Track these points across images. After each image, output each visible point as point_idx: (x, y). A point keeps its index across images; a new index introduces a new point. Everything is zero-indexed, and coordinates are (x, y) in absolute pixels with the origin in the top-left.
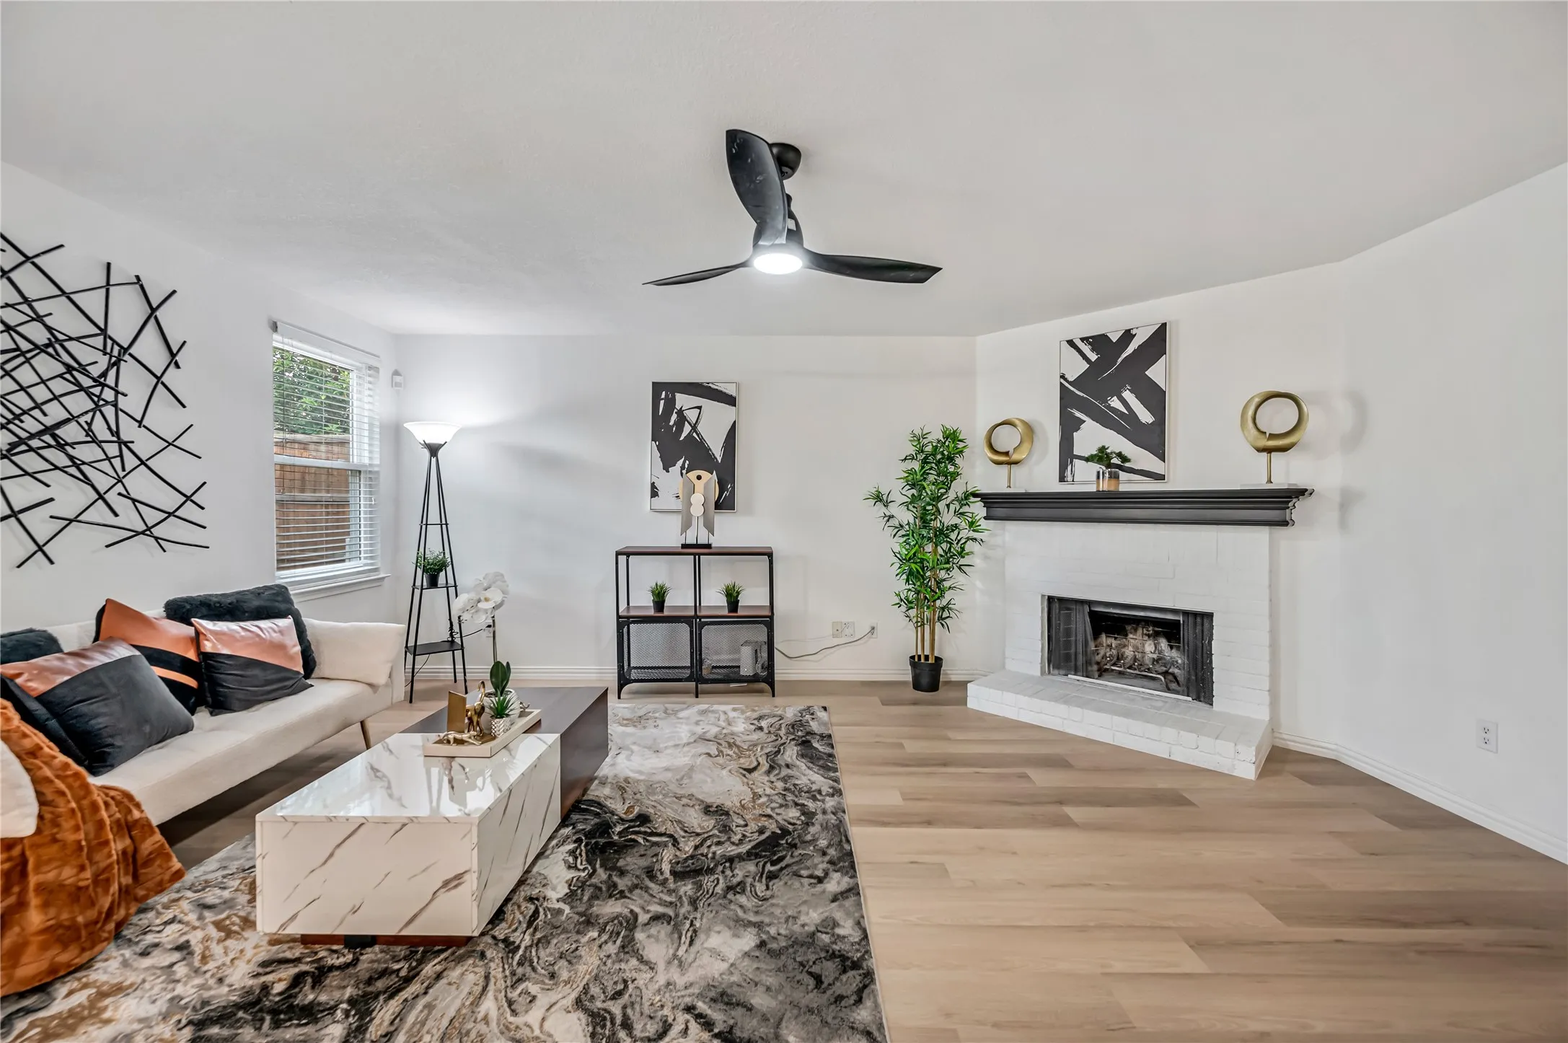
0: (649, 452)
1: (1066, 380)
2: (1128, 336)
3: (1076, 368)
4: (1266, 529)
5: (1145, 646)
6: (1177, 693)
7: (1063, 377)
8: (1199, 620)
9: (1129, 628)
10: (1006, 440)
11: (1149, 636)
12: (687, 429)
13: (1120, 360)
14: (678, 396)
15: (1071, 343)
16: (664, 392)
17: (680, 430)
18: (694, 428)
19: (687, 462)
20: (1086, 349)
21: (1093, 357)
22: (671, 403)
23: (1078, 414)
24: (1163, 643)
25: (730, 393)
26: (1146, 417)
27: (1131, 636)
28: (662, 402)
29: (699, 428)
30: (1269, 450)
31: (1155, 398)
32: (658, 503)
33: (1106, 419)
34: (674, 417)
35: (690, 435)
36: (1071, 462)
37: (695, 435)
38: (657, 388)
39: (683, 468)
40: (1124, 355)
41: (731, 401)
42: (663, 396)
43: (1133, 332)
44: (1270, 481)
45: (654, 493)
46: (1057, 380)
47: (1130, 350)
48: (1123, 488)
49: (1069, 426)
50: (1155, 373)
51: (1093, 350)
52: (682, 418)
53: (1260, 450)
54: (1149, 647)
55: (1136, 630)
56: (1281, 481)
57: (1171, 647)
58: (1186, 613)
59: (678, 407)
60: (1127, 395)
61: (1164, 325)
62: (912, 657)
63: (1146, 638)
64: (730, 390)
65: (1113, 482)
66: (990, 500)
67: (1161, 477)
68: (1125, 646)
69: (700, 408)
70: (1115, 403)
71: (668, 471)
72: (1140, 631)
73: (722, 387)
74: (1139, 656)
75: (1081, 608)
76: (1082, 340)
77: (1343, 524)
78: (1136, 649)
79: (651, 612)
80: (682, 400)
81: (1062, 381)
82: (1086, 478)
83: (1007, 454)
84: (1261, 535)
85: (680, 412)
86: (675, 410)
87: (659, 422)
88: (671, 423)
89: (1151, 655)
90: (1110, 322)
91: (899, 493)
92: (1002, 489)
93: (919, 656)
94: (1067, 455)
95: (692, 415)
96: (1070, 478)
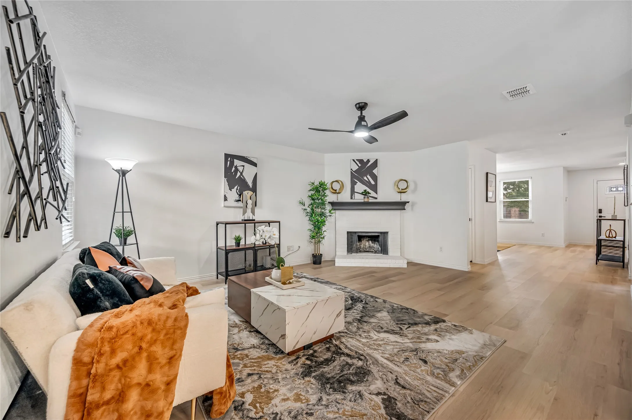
0: (223, 182)
1: (352, 170)
2: (368, 161)
3: (355, 168)
4: (399, 211)
5: (366, 244)
6: (379, 253)
7: (351, 169)
8: (384, 234)
9: (362, 239)
10: (336, 186)
11: (367, 241)
12: (239, 174)
13: (366, 167)
14: (235, 160)
15: (354, 160)
16: (229, 158)
17: (236, 174)
18: (241, 174)
19: (239, 187)
20: (358, 163)
21: (360, 165)
22: (232, 163)
23: (356, 180)
24: (370, 242)
25: (255, 162)
26: (373, 183)
27: (363, 241)
28: (229, 162)
29: (243, 174)
30: (401, 193)
31: (375, 178)
32: (227, 203)
33: (363, 182)
34: (234, 169)
35: (240, 177)
36: (354, 194)
37: (242, 176)
38: (227, 156)
39: (237, 189)
40: (367, 166)
41: (255, 165)
42: (229, 160)
43: (370, 160)
44: (401, 200)
45: (226, 199)
46: (350, 171)
47: (369, 165)
48: (370, 201)
49: (353, 184)
50: (375, 171)
51: (360, 163)
52: (237, 170)
53: (399, 192)
54: (367, 244)
55: (364, 240)
56: (403, 200)
57: (372, 243)
58: (381, 233)
59: (235, 165)
60: (368, 176)
61: (377, 159)
62: (313, 254)
63: (366, 241)
64: (255, 160)
65: (368, 199)
66: (333, 204)
67: (376, 198)
68: (361, 244)
69: (243, 166)
70: (365, 178)
71: (231, 191)
72: (365, 240)
73: (252, 159)
74: (365, 246)
75: (355, 234)
76: (357, 160)
77: (412, 209)
78: (364, 245)
79: (234, 248)
80: (237, 162)
81: (351, 171)
82: (359, 198)
83: (336, 190)
84: (398, 212)
85: (236, 167)
86: (234, 166)
87: (227, 170)
88: (232, 171)
89: (368, 246)
90: (364, 156)
91: (308, 202)
92: (335, 201)
93: (319, 254)
94: (353, 192)
95: (241, 169)
96: (354, 198)
